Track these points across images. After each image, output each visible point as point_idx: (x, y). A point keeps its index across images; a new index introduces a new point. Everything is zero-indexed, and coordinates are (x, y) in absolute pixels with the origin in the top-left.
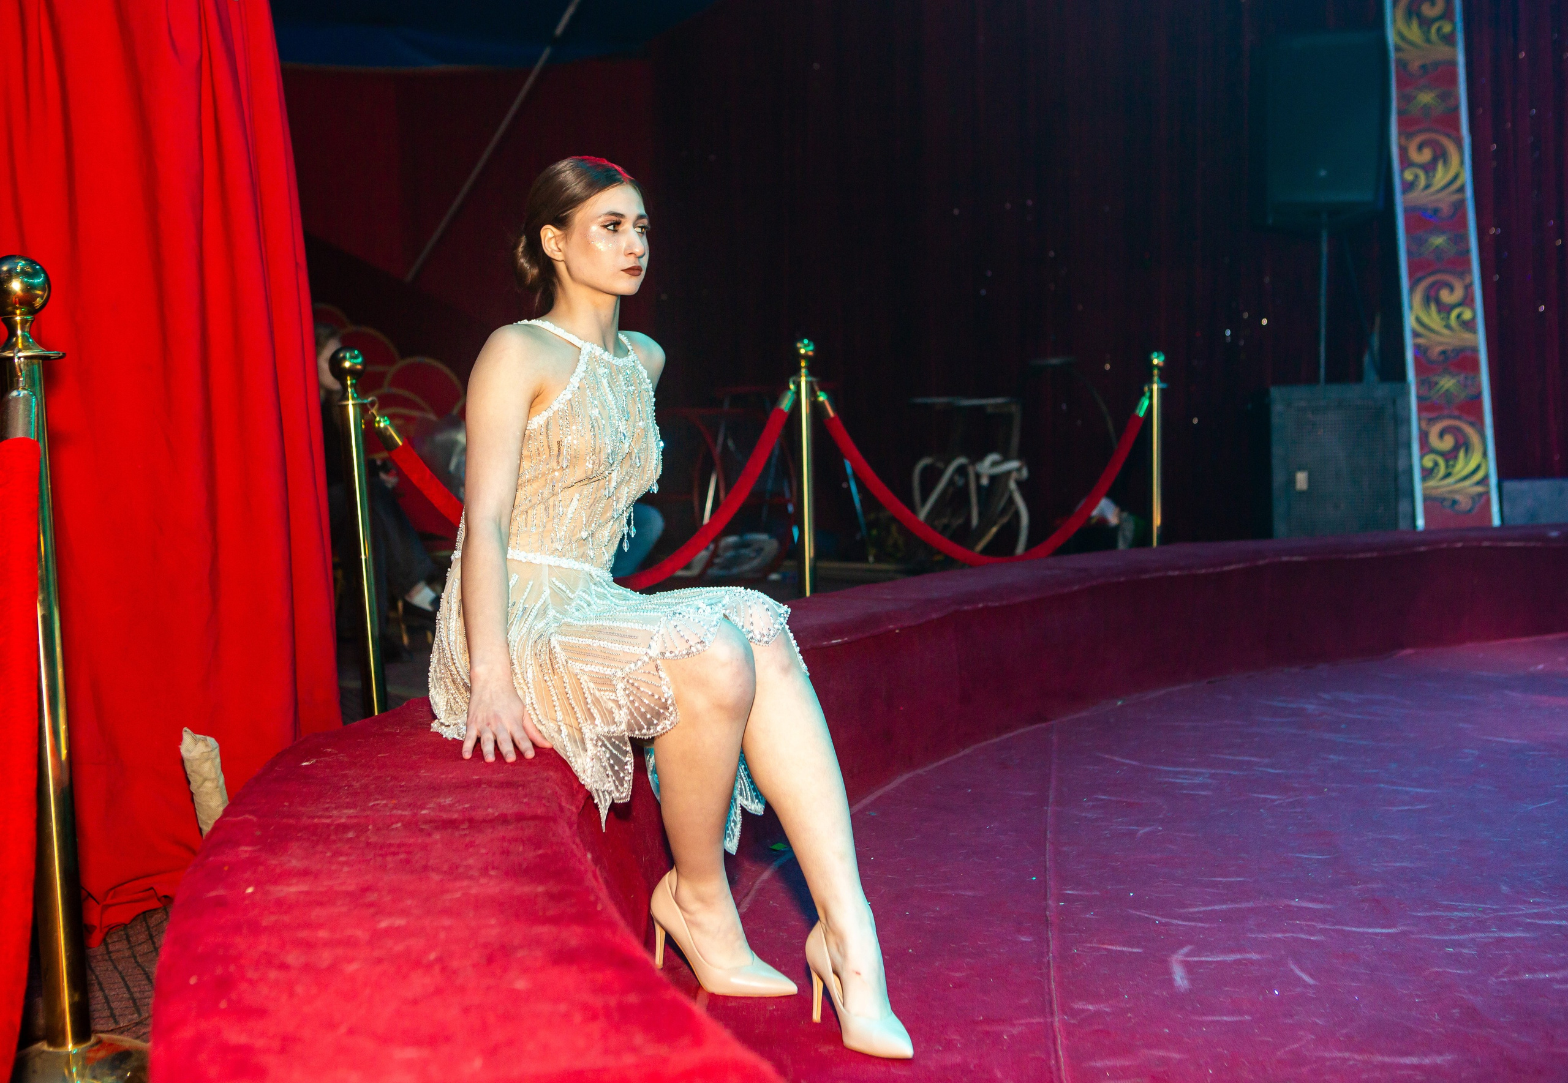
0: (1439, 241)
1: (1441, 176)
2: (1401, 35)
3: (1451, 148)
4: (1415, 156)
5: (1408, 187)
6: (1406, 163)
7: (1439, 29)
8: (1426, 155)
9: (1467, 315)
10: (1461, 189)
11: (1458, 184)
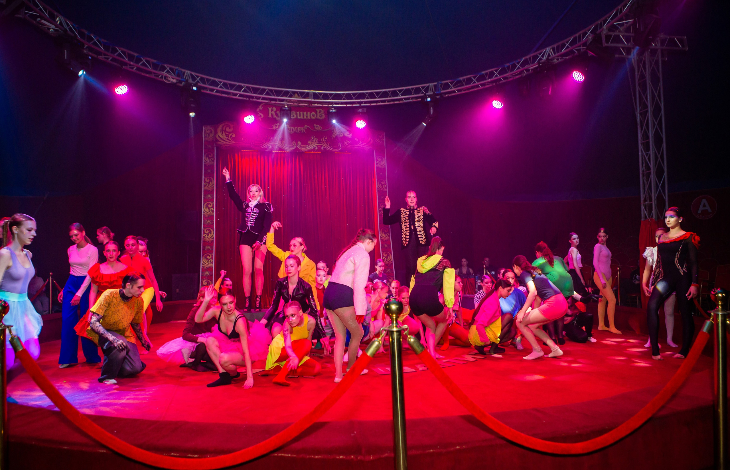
0: (208, 247)
1: (210, 236)
2: (204, 210)
3: (212, 230)
4: (206, 232)
5: (204, 237)
6: (204, 233)
7: (211, 210)
8: (208, 232)
9: (212, 261)
10: (213, 238)
11: (212, 237)
